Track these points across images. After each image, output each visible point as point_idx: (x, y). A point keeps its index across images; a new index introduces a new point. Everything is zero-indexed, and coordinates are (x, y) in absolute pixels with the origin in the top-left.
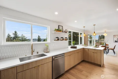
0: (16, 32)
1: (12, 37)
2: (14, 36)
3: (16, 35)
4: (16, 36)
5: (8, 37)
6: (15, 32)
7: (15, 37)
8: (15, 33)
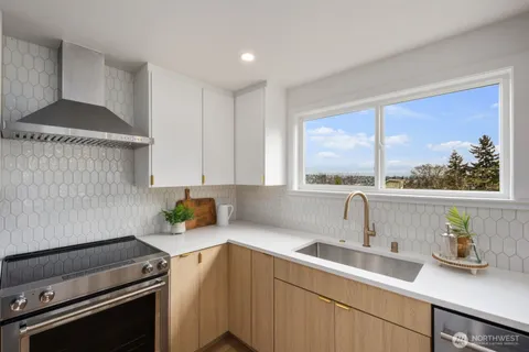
0: (485, 142)
1: (470, 165)
2: (476, 161)
3: (489, 153)
4: (486, 160)
5: (455, 165)
6: (482, 142)
7: (481, 163)
8: (480, 146)
